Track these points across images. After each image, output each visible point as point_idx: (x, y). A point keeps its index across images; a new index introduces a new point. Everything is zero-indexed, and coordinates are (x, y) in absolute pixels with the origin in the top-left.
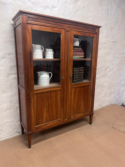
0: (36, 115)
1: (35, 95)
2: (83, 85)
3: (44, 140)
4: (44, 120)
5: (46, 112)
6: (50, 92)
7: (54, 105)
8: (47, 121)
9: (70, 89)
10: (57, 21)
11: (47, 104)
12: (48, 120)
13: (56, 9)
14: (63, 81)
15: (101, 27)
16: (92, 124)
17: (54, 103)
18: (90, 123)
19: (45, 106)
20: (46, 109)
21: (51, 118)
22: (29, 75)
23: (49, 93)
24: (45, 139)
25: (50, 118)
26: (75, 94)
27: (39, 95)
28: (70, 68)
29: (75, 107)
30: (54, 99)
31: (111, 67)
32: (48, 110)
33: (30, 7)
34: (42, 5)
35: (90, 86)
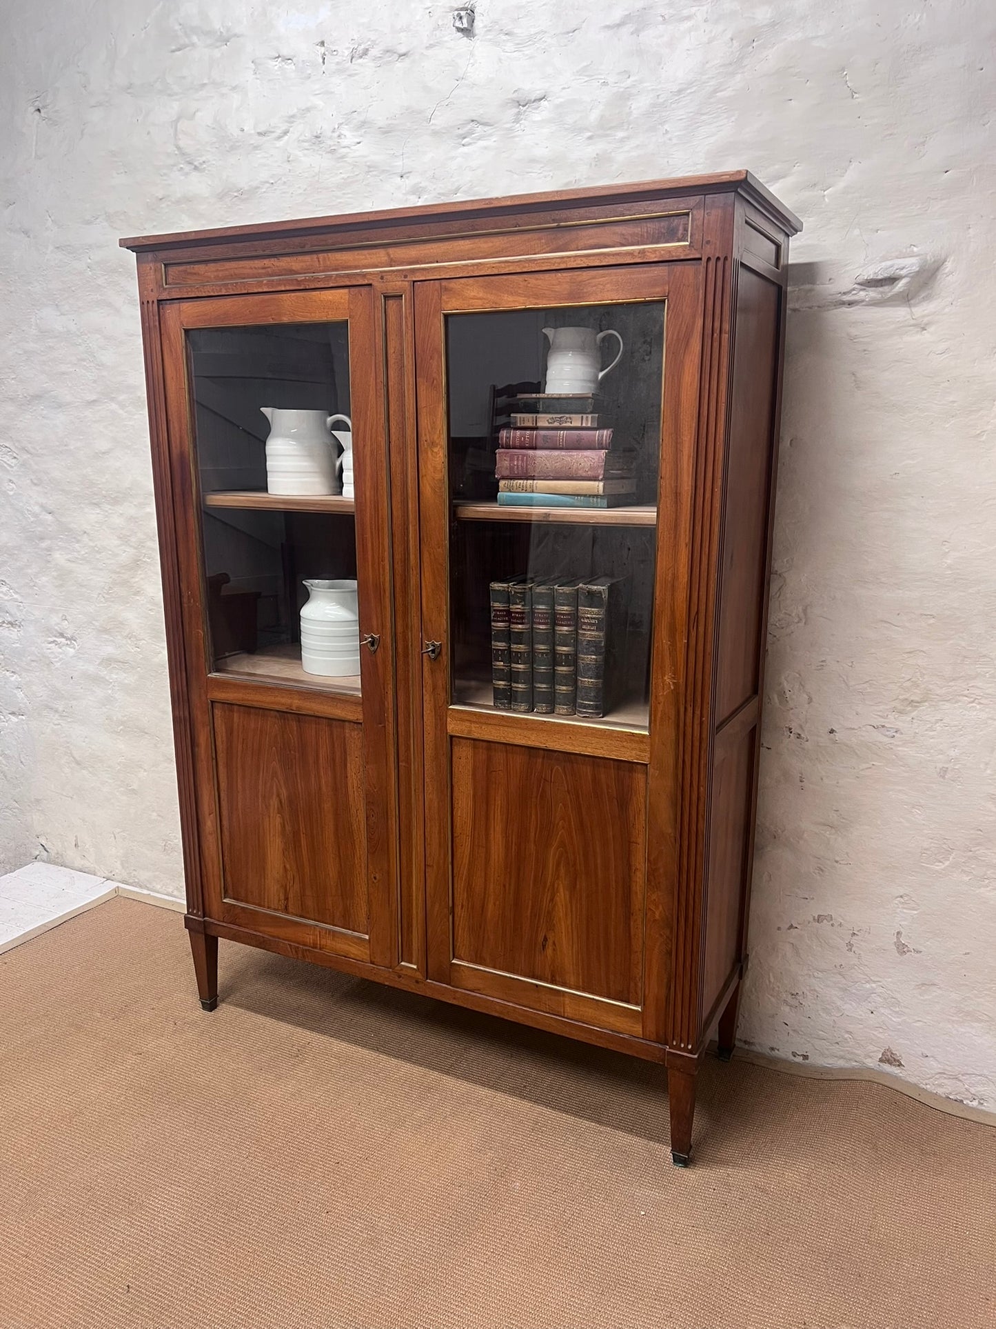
2: (557, 747)
4: (272, 886)
5: (279, 843)
6: (300, 717)
7: (328, 820)
8: (287, 899)
10: (308, 241)
11: (284, 793)
12: (291, 895)
13: (546, 109)
14: (375, 665)
17: (327, 806)
19: (274, 802)
20: (278, 819)
21: (308, 892)
22: (184, 588)
23: (294, 725)
25: (302, 892)
27: (235, 715)
30: (325, 777)
32: (288, 828)
33: (370, 168)
34: (439, 122)
35: (639, 777)
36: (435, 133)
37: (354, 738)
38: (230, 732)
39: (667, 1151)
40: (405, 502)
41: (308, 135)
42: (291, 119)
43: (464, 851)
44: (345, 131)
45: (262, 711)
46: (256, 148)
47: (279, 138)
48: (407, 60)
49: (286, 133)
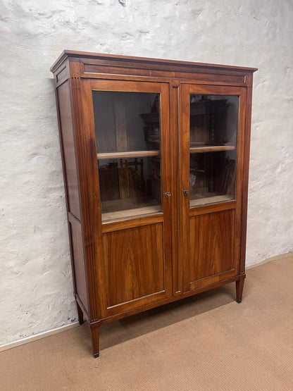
0: (107, 283)
1: (105, 237)
3: (129, 339)
4: (128, 293)
5: (130, 276)
6: (139, 228)
7: (150, 259)
8: (133, 294)
9: (184, 219)
10: (148, 66)
11: (132, 257)
12: (135, 292)
13: (149, 36)
14: (168, 202)
15: (257, 69)
16: (244, 302)
17: (149, 254)
18: (239, 300)
19: (129, 262)
20: (130, 267)
21: (142, 287)
22: (91, 192)
23: (137, 231)
24: (130, 337)
25: (140, 289)
26: (197, 233)
27: (113, 236)
28: (184, 171)
29: (200, 263)
30: (149, 245)
31: (287, 161)
32: (134, 269)
33: (90, 39)
34: (117, 30)
35: (233, 212)
36: (114, 34)
37: (159, 228)
38: (110, 243)
39: (235, 302)
40: (178, 150)
41: (63, 20)
42: (54, 12)
43: (193, 250)
44: (79, 23)
45: (124, 231)
46: (37, 19)
47: (48, 18)
48: (101, 6)
49: (51, 17)
